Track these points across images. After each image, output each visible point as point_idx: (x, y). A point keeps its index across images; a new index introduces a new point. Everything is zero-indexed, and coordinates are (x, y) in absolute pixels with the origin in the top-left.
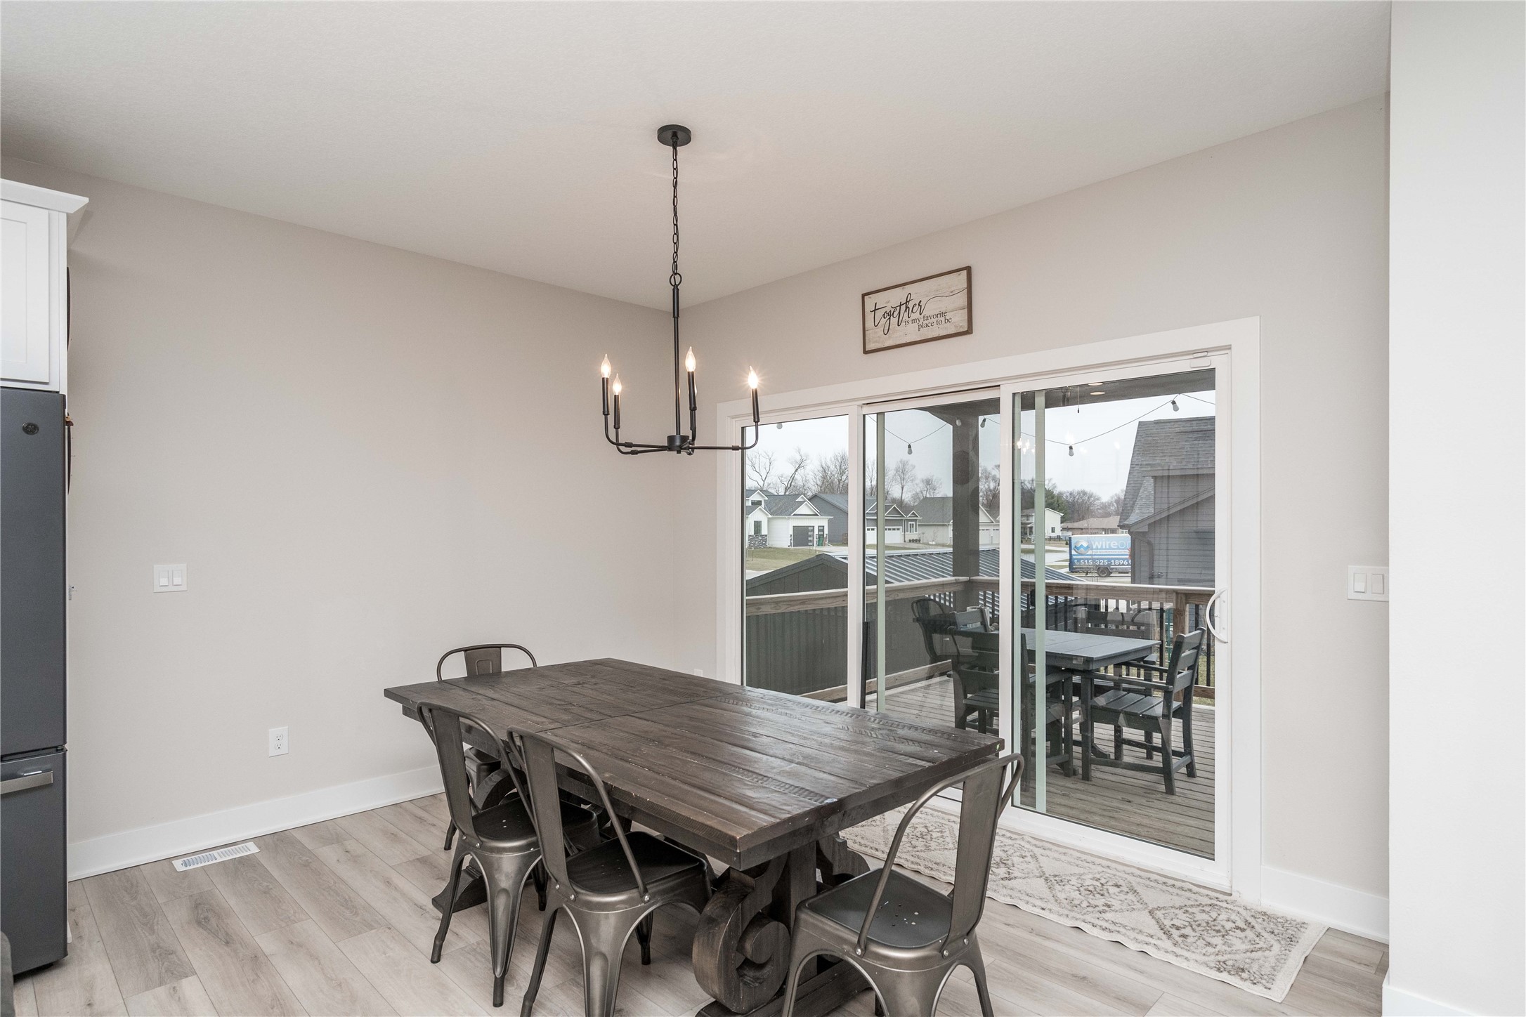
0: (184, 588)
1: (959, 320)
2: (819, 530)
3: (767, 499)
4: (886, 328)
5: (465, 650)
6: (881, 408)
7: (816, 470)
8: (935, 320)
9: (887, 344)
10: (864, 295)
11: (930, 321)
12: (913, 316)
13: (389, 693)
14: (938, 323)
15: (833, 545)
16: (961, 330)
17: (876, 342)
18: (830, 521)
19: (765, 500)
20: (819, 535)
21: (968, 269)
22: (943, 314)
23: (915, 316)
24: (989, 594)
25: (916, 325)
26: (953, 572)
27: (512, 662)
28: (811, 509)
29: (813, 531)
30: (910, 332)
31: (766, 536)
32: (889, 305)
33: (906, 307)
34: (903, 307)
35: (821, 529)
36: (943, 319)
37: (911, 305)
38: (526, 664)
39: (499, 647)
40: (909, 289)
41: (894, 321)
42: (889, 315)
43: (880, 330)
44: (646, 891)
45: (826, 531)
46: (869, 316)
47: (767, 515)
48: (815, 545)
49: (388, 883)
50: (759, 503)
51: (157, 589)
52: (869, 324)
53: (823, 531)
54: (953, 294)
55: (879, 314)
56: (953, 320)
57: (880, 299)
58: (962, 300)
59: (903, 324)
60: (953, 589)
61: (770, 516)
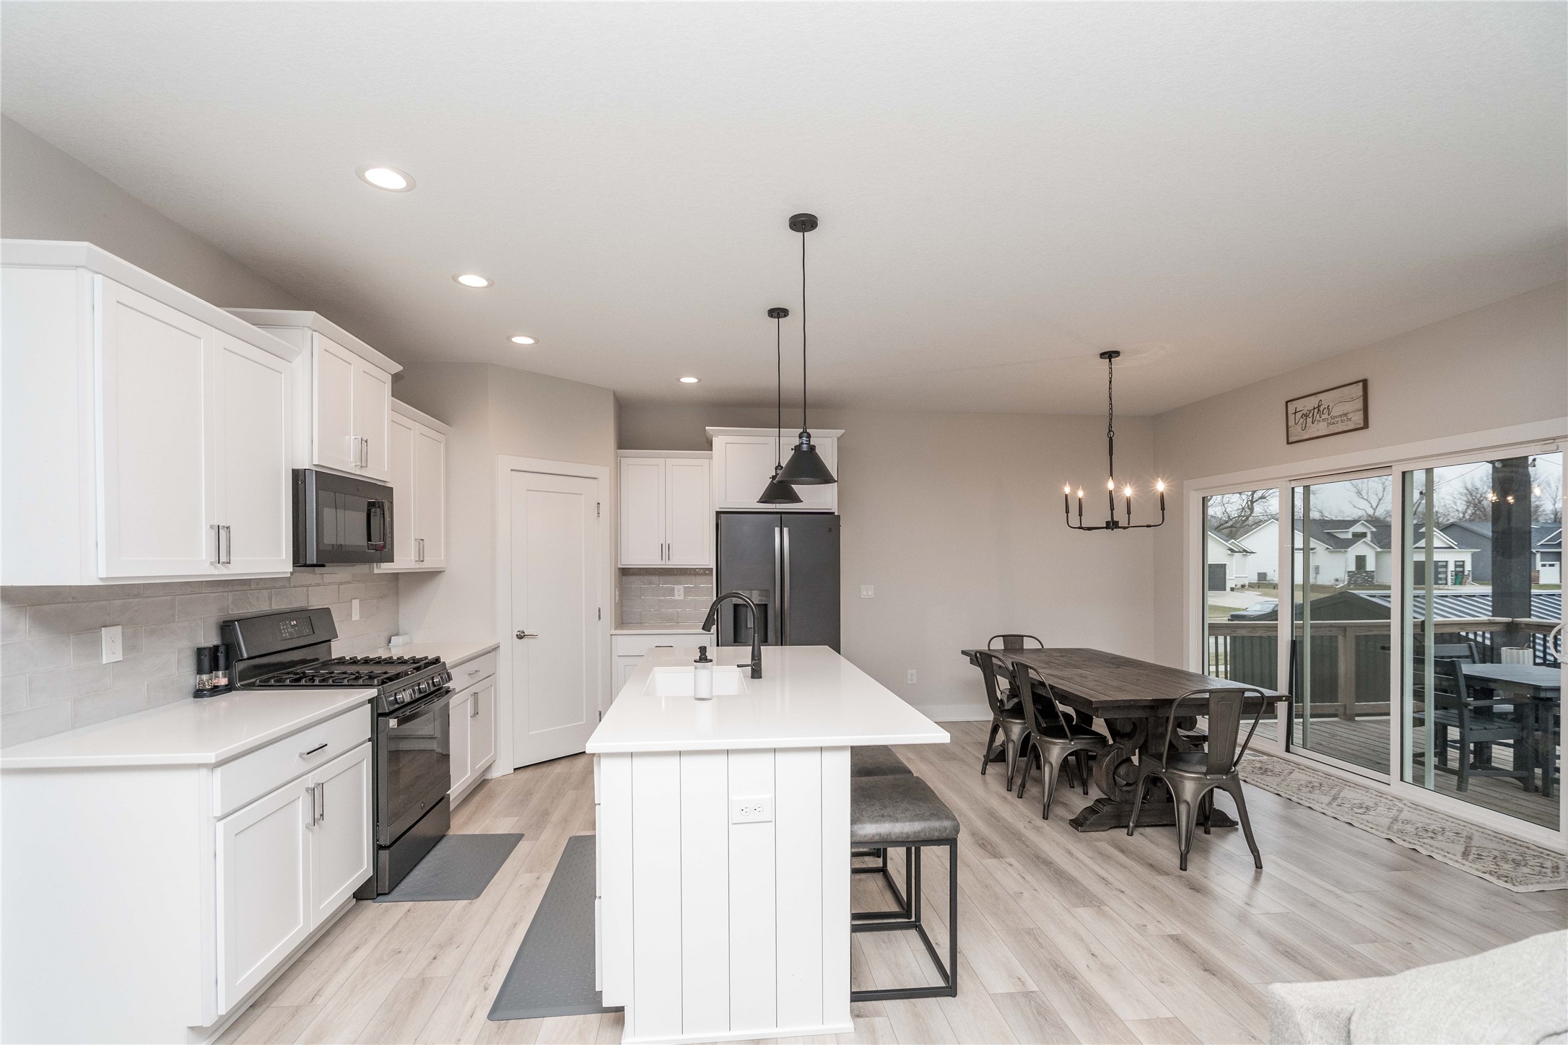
0: (873, 596)
1: (1358, 419)
2: (1456, 566)
3: (1374, 530)
4: (1304, 425)
5: (1003, 636)
6: (1306, 483)
7: (1456, 493)
8: (1340, 420)
9: (1304, 437)
10: (1287, 402)
11: (1336, 420)
12: (1323, 417)
13: (964, 653)
14: (1342, 421)
15: (1481, 584)
16: (1359, 426)
17: (1297, 435)
18: (1473, 555)
19: (1372, 532)
20: (1455, 571)
21: (1365, 383)
22: (1346, 415)
23: (1325, 416)
24: (1539, 638)
25: (1325, 423)
26: (1493, 611)
27: (1029, 644)
28: (1442, 540)
29: (1446, 566)
30: (1321, 428)
31: (1373, 572)
32: (1306, 408)
33: (1319, 410)
34: (1316, 410)
35: (1460, 565)
36: (1345, 418)
37: (1321, 409)
38: (1037, 646)
39: (1023, 636)
40: (1320, 397)
41: (1309, 420)
42: (1306, 416)
43: (1299, 428)
44: (1072, 740)
45: (1468, 567)
46: (1291, 417)
47: (1374, 548)
48: (1449, 581)
49: (963, 748)
50: (1364, 535)
51: (862, 597)
52: (1291, 423)
53: (1463, 566)
54: (1353, 399)
55: (1299, 415)
56: (1353, 419)
57: (1299, 405)
58: (1359, 404)
59: (1316, 422)
60: (1494, 629)
61: (1379, 550)
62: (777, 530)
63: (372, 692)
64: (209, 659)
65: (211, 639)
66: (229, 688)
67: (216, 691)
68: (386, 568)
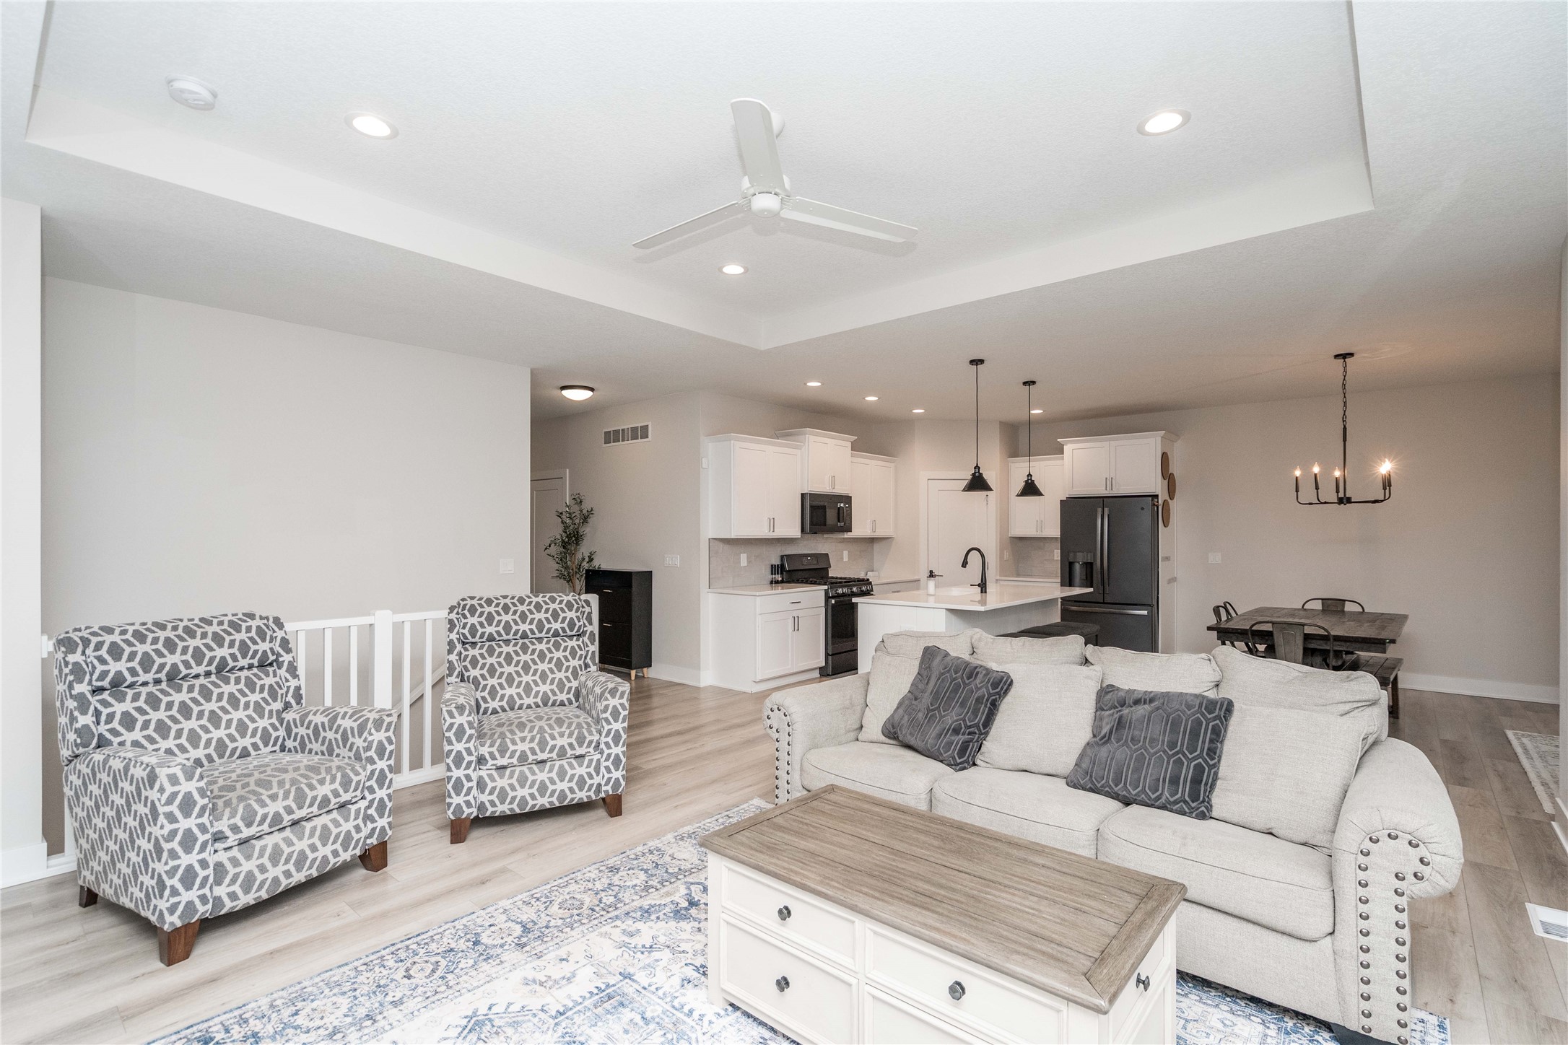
0: (1220, 563)
5: (1322, 599)
62: (1100, 510)
63: (826, 587)
64: (774, 569)
65: (777, 562)
66: (782, 582)
67: (777, 582)
68: (847, 535)
